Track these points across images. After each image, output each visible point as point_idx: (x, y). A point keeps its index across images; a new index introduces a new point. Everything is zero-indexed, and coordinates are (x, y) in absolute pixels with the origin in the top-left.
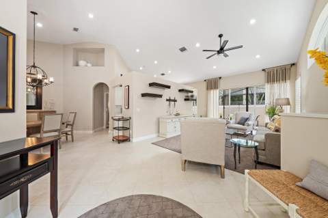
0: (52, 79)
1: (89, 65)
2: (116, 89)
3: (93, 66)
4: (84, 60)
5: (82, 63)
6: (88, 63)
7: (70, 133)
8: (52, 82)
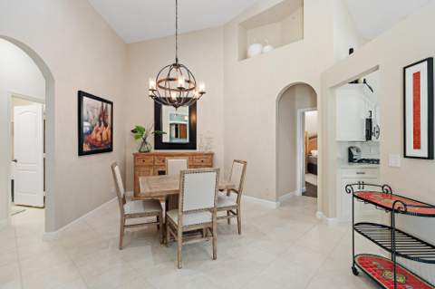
0: (201, 87)
1: (268, 48)
2: (338, 91)
3: (275, 47)
4: (258, 42)
5: (254, 49)
6: (264, 45)
7: (235, 211)
8: (202, 93)
